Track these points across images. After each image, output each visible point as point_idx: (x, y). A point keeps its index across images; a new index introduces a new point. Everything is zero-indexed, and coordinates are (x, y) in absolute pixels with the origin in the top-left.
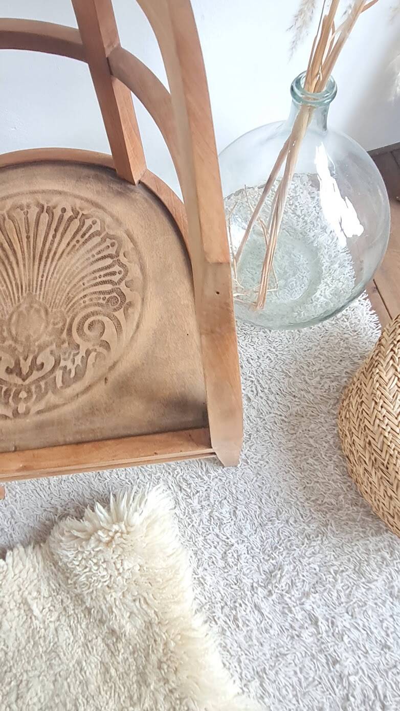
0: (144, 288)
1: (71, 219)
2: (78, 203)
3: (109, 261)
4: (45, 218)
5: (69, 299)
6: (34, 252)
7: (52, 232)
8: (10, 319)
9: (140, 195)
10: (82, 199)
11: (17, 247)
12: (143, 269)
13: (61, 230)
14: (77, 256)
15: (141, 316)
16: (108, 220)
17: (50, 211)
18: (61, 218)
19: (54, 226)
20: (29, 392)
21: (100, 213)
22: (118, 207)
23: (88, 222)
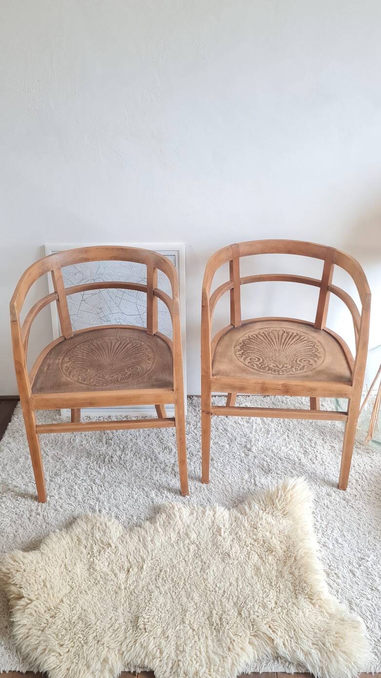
0: (325, 354)
1: (295, 336)
2: (299, 332)
3: (311, 347)
4: (285, 335)
5: (295, 355)
6: (281, 341)
7: (288, 338)
8: (272, 356)
9: (323, 333)
10: (300, 331)
11: (274, 340)
12: (324, 349)
13: (292, 338)
14: (298, 345)
15: (324, 359)
16: (310, 337)
17: (288, 333)
18: (292, 335)
19: (289, 337)
20: (283, 371)
21: (308, 336)
22: (315, 335)
23: (302, 337)
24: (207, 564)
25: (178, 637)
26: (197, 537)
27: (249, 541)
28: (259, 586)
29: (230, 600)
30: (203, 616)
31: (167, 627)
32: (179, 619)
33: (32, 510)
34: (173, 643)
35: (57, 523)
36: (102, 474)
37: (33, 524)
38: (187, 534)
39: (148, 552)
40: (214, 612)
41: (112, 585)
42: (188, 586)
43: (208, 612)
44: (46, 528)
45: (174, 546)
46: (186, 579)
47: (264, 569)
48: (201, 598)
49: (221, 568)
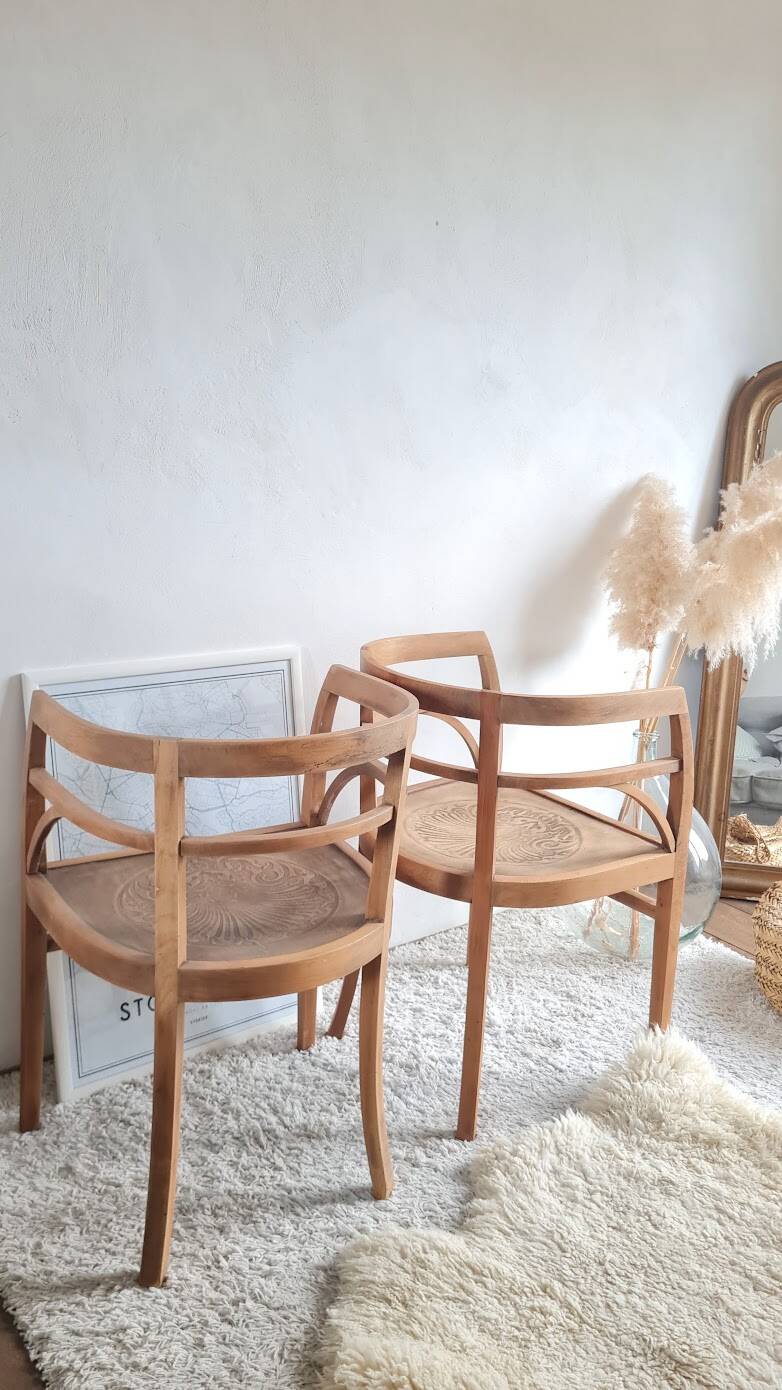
24: (653, 1214)
25: (758, 1342)
26: (586, 1180)
27: (671, 1146)
28: (757, 1199)
29: (751, 1244)
30: (746, 1290)
31: (725, 1337)
32: (723, 1315)
33: (213, 1304)
34: (766, 1357)
35: (296, 1296)
36: (285, 1168)
37: (247, 1326)
38: (563, 1185)
39: (545, 1244)
40: (754, 1274)
41: (554, 1333)
42: (666, 1260)
43: (747, 1280)
44: (285, 1318)
45: (570, 1215)
46: (652, 1252)
47: (737, 1173)
48: (707, 1266)
49: (678, 1205)
